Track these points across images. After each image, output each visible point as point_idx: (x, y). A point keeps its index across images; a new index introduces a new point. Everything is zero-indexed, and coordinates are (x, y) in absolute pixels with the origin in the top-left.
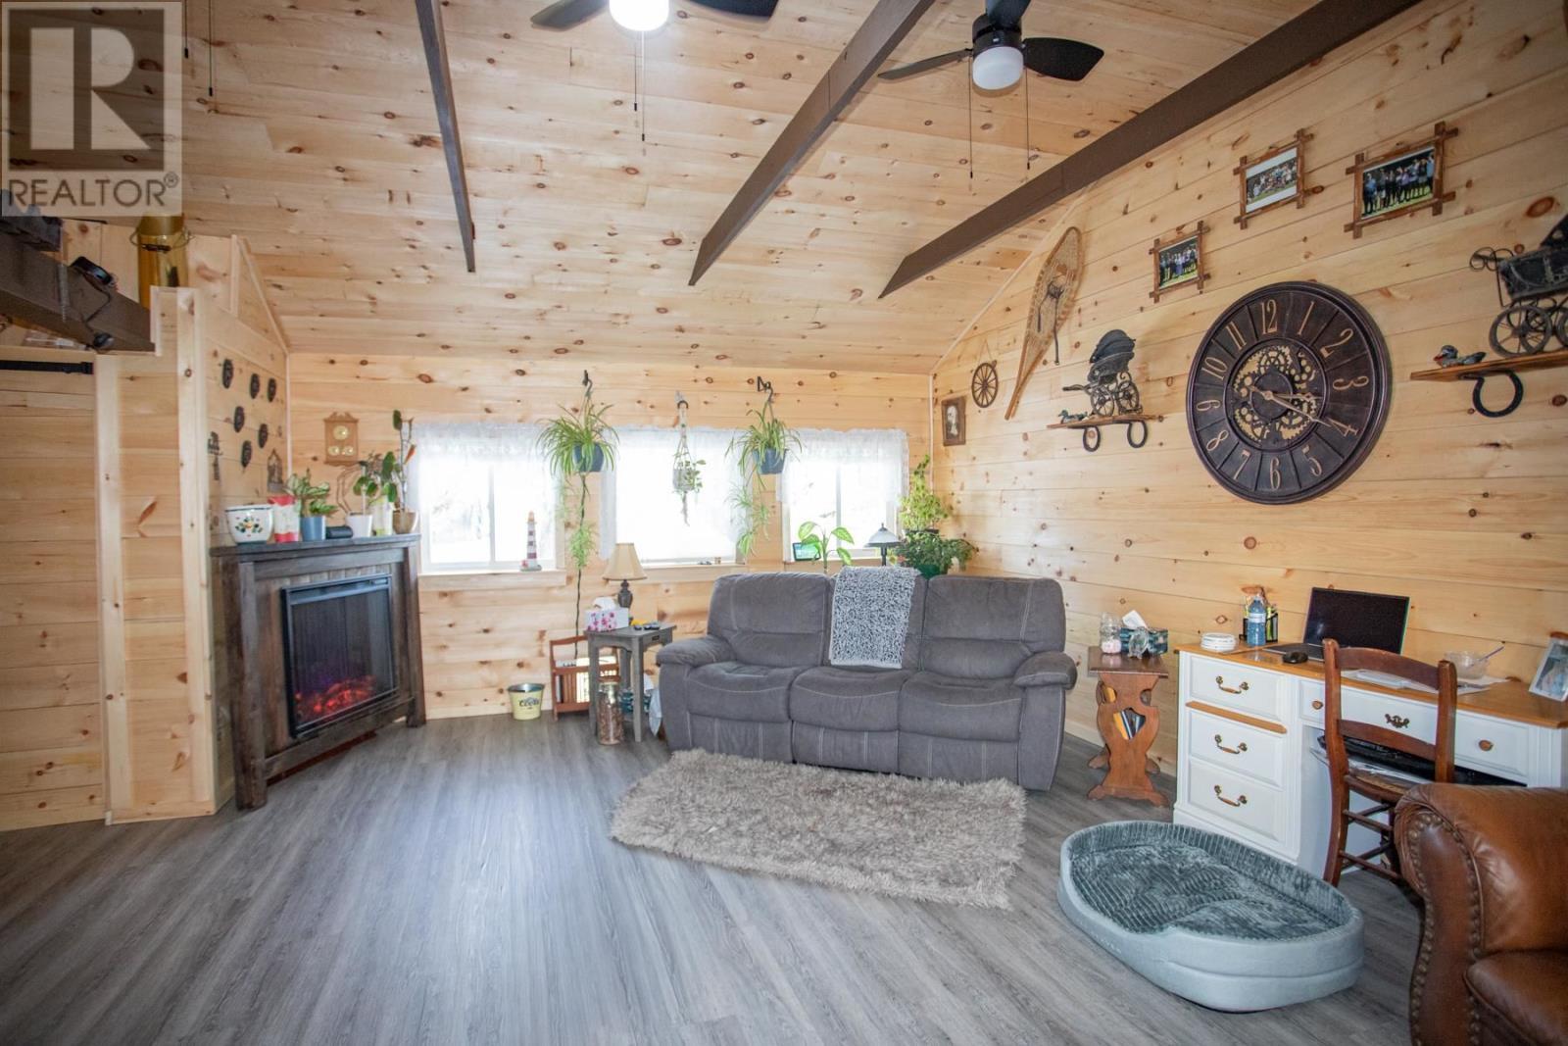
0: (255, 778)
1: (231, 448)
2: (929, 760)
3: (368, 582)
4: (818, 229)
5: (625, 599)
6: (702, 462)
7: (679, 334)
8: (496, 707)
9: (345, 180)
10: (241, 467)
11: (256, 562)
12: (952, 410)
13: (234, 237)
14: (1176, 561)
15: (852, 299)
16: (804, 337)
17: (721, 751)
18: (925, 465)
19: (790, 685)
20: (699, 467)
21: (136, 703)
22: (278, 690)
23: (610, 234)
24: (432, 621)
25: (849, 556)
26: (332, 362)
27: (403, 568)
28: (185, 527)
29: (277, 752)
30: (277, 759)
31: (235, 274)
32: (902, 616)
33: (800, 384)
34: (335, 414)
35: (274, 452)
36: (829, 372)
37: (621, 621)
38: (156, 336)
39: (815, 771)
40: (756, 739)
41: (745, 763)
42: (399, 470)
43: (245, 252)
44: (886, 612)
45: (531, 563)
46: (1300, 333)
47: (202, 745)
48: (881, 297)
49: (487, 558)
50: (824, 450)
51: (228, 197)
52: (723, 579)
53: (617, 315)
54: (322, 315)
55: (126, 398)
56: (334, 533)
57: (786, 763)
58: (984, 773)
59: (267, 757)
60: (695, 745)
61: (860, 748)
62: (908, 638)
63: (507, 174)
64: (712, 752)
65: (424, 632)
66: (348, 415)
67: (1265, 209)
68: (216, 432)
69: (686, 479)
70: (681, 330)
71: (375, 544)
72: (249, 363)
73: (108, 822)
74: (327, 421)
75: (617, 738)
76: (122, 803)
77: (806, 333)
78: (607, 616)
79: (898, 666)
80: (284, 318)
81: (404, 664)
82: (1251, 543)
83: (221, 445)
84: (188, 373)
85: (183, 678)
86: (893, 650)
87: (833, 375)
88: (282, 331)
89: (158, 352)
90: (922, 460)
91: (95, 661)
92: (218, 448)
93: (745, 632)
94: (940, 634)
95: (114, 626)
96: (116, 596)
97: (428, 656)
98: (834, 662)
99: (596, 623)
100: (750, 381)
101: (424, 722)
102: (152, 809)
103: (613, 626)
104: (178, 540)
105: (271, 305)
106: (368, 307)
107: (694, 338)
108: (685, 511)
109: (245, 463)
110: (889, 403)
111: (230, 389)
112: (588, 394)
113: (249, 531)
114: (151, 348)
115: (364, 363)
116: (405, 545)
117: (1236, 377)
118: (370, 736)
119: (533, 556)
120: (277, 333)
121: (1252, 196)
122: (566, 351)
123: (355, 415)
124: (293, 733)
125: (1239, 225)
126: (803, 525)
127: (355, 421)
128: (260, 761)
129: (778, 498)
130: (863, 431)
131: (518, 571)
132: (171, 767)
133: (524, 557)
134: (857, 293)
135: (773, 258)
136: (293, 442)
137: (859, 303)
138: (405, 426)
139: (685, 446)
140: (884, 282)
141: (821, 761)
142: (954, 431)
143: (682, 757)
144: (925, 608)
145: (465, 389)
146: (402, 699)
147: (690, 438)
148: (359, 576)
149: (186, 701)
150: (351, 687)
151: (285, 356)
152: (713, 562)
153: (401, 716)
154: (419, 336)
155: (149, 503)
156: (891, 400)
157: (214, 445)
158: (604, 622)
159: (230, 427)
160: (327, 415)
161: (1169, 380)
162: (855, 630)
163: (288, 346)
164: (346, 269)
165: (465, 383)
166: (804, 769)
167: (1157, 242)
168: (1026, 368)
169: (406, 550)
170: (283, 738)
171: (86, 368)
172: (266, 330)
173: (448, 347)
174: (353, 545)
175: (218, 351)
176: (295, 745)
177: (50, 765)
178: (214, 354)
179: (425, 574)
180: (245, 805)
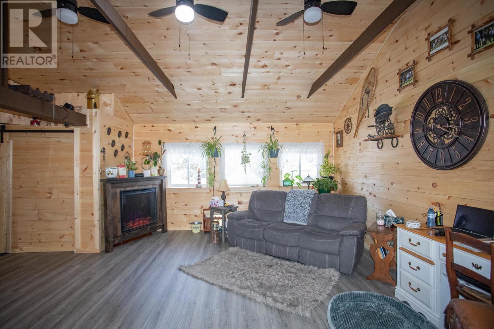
0: (110, 244)
1: (110, 151)
2: (308, 259)
3: (148, 189)
4: (279, 77)
5: (224, 197)
6: (250, 154)
7: (243, 113)
8: (188, 228)
9: (136, 75)
10: (114, 157)
11: (112, 183)
12: (339, 135)
13: (113, 94)
14: (408, 191)
15: (298, 99)
16: (284, 112)
17: (244, 248)
18: (328, 154)
19: (265, 228)
20: (249, 156)
21: (82, 221)
22: (118, 220)
23: (213, 84)
24: (170, 202)
25: (300, 185)
26: (145, 126)
27: (161, 186)
28: (94, 173)
29: (117, 237)
30: (117, 239)
31: (113, 104)
32: (307, 207)
33: (286, 128)
34: (145, 141)
35: (127, 152)
36: (296, 123)
37: (221, 204)
38: (88, 122)
39: (271, 258)
40: (254, 246)
41: (250, 253)
42: (159, 157)
43: (116, 97)
44: (302, 205)
45: (199, 185)
46: (450, 101)
47: (97, 234)
48: (308, 97)
49: (186, 183)
50: (294, 149)
51: (109, 83)
52: (254, 192)
53: (222, 109)
54: (140, 114)
55: (82, 139)
56: (137, 175)
57: (263, 254)
58: (327, 265)
59: (114, 238)
60: (237, 246)
61: (286, 252)
62: (310, 214)
63: (179, 69)
64: (241, 248)
65: (168, 205)
66: (148, 141)
67: (437, 52)
68: (104, 147)
69: (245, 159)
70: (243, 112)
71: (152, 178)
72: (118, 128)
73: (75, 252)
74: (143, 143)
75: (217, 241)
76: (78, 247)
77: (284, 111)
78: (216, 203)
79: (305, 224)
80: (130, 115)
81: (161, 214)
82: (435, 185)
83: (106, 151)
84: (95, 132)
85: (93, 214)
86: (304, 218)
87: (297, 125)
88: (130, 118)
89: (88, 126)
90: (328, 152)
91: (73, 208)
92: (105, 152)
93: (259, 209)
94: (320, 214)
95: (77, 200)
96: (77, 191)
97: (168, 211)
98: (285, 221)
99: (212, 204)
100: (268, 128)
101: (167, 231)
102: (85, 250)
103: (218, 206)
104: (92, 177)
105: (126, 112)
106: (151, 110)
107: (249, 114)
108: (245, 170)
109: (115, 155)
110: (317, 133)
111: (110, 135)
112: (215, 133)
113: (110, 175)
114: (86, 125)
115: (153, 126)
116: (162, 179)
117: (427, 120)
118: (150, 234)
119: (199, 183)
120: (130, 119)
121: (432, 48)
122: (209, 120)
123: (150, 141)
124: (123, 232)
125: (427, 60)
126: (286, 174)
127: (150, 143)
128: (111, 239)
129: (278, 165)
130: (308, 143)
131: (195, 187)
132: (90, 239)
133: (197, 183)
134: (299, 97)
135: (266, 87)
136: (134, 149)
137: (301, 100)
138: (162, 144)
139: (245, 149)
140: (308, 93)
141: (274, 255)
142: (339, 142)
143: (232, 249)
144: (317, 204)
145: (180, 133)
146: (160, 224)
147: (247, 146)
148: (146, 187)
149: (93, 221)
150: (143, 220)
151: (132, 126)
152: (256, 186)
153: (160, 229)
154: (167, 118)
155: (85, 167)
156: (318, 132)
157: (103, 151)
158: (215, 204)
159: (110, 146)
160: (143, 142)
161: (405, 122)
162: (292, 211)
163: (133, 122)
164: (142, 100)
165: (180, 131)
166: (268, 257)
167: (400, 70)
168: (359, 119)
169: (162, 180)
170: (120, 233)
171: (72, 131)
172: (125, 119)
173: (175, 121)
174: (144, 179)
175: (106, 125)
176: (123, 235)
177: (64, 235)
178: (105, 126)
179: (168, 187)
180: (107, 251)
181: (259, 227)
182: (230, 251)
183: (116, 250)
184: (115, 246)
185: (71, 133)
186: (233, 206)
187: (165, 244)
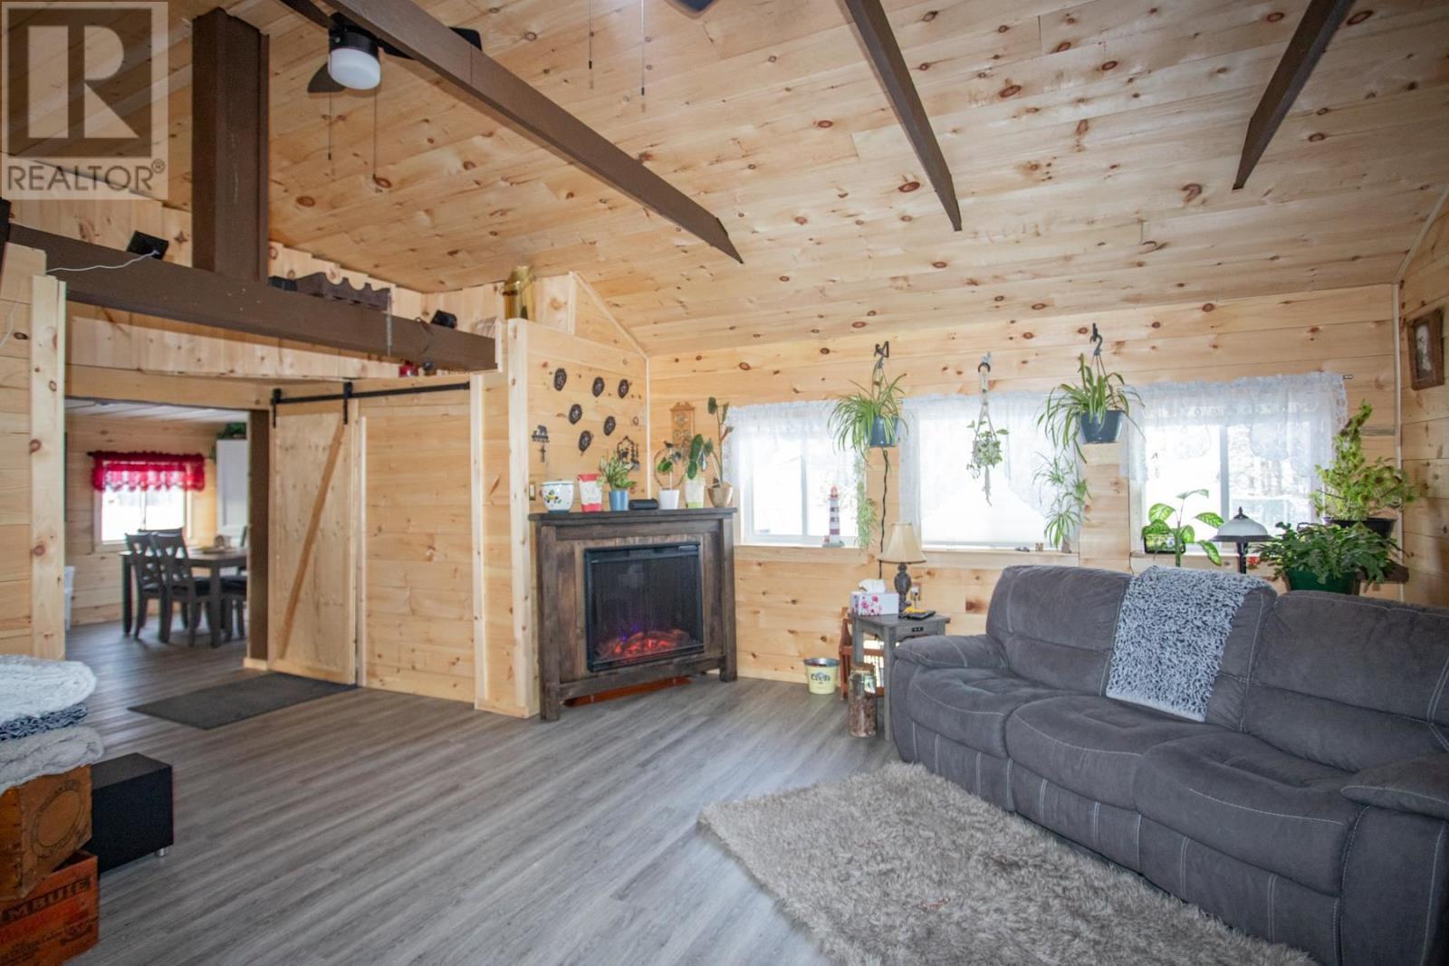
0: (549, 697)
1: (561, 436)
2: (1181, 869)
3: (675, 547)
4: (1085, 121)
5: (902, 584)
6: (1004, 432)
7: (973, 288)
8: (799, 677)
9: (610, 208)
10: (580, 452)
11: (559, 527)
12: (1422, 333)
13: (571, 273)
15: (1188, 200)
16: (1140, 265)
17: (940, 774)
18: (1360, 422)
19: (1012, 712)
20: (1000, 437)
21: (491, 625)
22: (578, 631)
23: (841, 196)
24: (745, 590)
25: (1216, 551)
26: (677, 360)
27: (718, 538)
28: (512, 497)
29: (574, 680)
30: (573, 686)
31: (572, 301)
32: (1211, 646)
33: (1156, 325)
34: (678, 404)
35: (627, 438)
36: (1202, 304)
37: (888, 605)
38: (499, 358)
39: (1028, 831)
40: (973, 771)
41: (955, 795)
42: (709, 448)
43: (581, 281)
44: (1187, 635)
45: (834, 539)
47: (524, 665)
48: (1238, 185)
49: (799, 532)
50: (1193, 409)
51: (553, 244)
52: (1008, 570)
53: (894, 279)
54: (655, 323)
55: (488, 404)
56: (636, 505)
57: (1005, 810)
59: (562, 683)
60: (916, 762)
62: (1221, 678)
63: (718, 165)
64: (932, 771)
65: (739, 597)
66: (687, 404)
68: (543, 424)
69: (987, 452)
70: (973, 283)
71: (685, 515)
72: (590, 369)
73: (476, 707)
74: (672, 410)
75: (866, 731)
76: (482, 694)
77: (1140, 258)
78: (869, 600)
79: (1198, 717)
80: (634, 329)
81: (716, 624)
83: (548, 435)
84: (514, 382)
85: (511, 611)
86: (1191, 692)
87: (1208, 308)
88: (635, 340)
89: (500, 369)
90: (1359, 413)
91: (470, 591)
92: (547, 437)
93: (1022, 637)
94: (1273, 680)
95: (481, 571)
96: (479, 548)
97: (741, 616)
98: (1111, 694)
99: (857, 606)
100: (1082, 331)
101: (734, 677)
102: (497, 704)
103: (876, 611)
104: (507, 507)
105: (619, 321)
106: (680, 310)
107: (999, 289)
108: (987, 488)
109: (583, 447)
110: (1310, 335)
111: (563, 391)
112: (879, 365)
113: (552, 502)
114: (495, 366)
115: (699, 358)
116: (720, 517)
118: (682, 681)
119: (835, 532)
120: (634, 344)
122: (864, 324)
123: (693, 404)
124: (590, 667)
126: (1155, 507)
127: (693, 409)
128: (555, 684)
129: (1122, 474)
130: (1260, 379)
131: (820, 546)
132: (506, 676)
133: (827, 533)
134: (1193, 190)
135: (1038, 174)
136: (651, 430)
137: (1204, 202)
138: (720, 410)
139: (986, 414)
140: (1232, 164)
141: (1043, 821)
142: (1426, 365)
143: (899, 771)
144: (1261, 636)
145: (777, 372)
146: (716, 654)
147: (991, 404)
148: (669, 540)
149: (511, 629)
150: (654, 637)
151: (644, 360)
152: (1033, 548)
153: (715, 668)
154: (731, 328)
155: (495, 480)
156: (1314, 330)
157: (541, 435)
158: (865, 606)
159: (566, 421)
160: (672, 406)
162: (1140, 653)
163: (645, 352)
164: (649, 281)
165: (776, 368)
166: (1016, 826)
169: (721, 521)
170: (582, 670)
171: (466, 386)
172: (615, 342)
173: (759, 336)
174: (656, 516)
175: (550, 362)
176: (591, 677)
177: (458, 659)
178: (545, 365)
179: (743, 544)
180: (544, 717)
181: (990, 705)
182: (888, 777)
183: (571, 717)
184: (571, 703)
185: (462, 392)
186: (932, 614)
187: (706, 718)
